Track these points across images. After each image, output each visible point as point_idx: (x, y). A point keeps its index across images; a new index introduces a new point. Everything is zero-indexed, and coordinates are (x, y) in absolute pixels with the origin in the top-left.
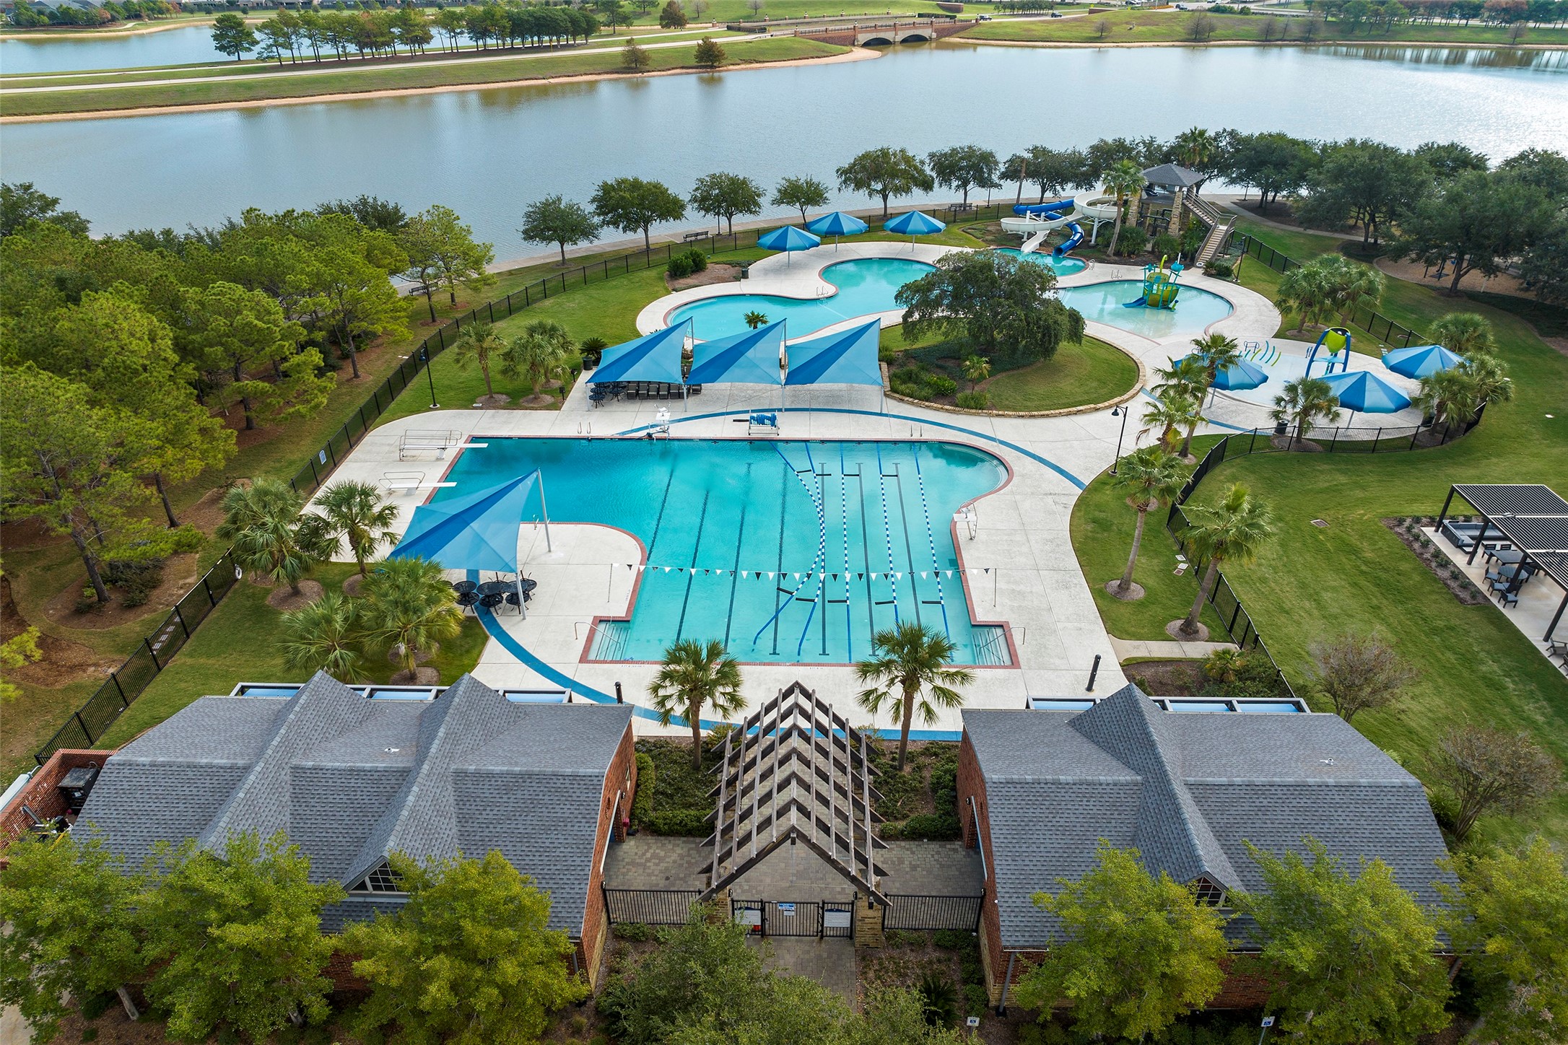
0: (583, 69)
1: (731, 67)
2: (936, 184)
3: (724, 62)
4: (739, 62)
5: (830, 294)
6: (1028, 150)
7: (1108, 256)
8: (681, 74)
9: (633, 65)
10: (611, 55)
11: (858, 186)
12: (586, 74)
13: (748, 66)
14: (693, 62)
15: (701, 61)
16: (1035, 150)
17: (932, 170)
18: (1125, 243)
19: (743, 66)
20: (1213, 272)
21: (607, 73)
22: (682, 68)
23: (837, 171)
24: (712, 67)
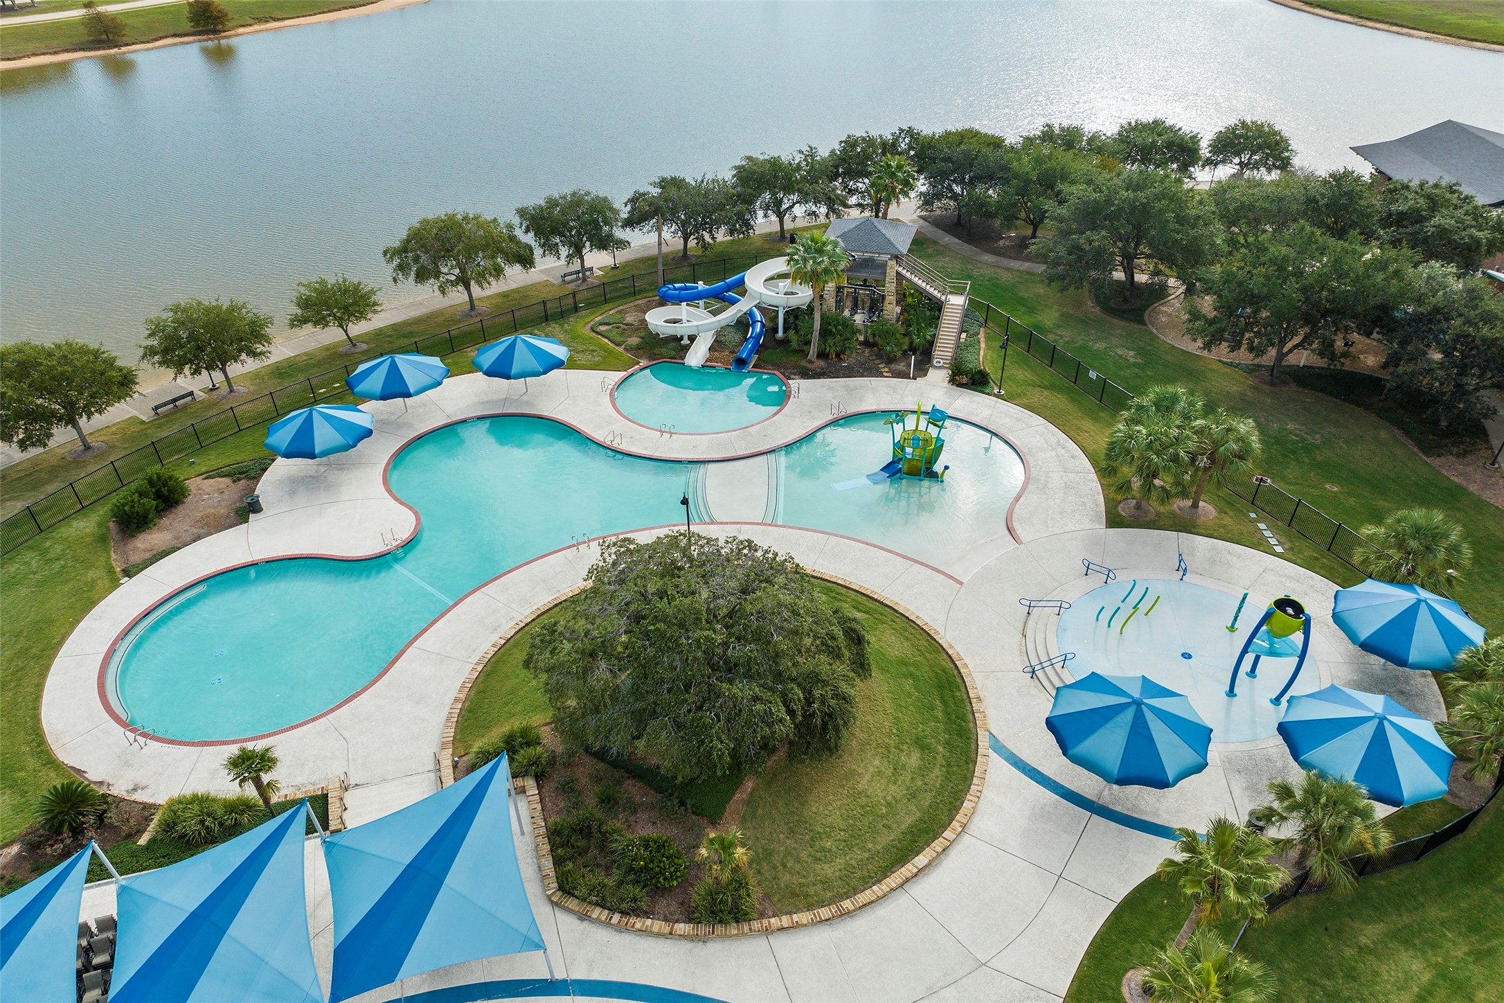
0: (30, 47)
1: (241, 30)
2: (538, 252)
3: (229, 24)
4: (251, 21)
5: (405, 535)
6: (654, 184)
7: (811, 362)
8: (175, 45)
9: (104, 37)
10: (69, 24)
11: (421, 276)
12: (35, 55)
13: (264, 26)
14: (188, 26)
15: (197, 24)
16: (664, 184)
17: (527, 231)
18: (830, 341)
19: (256, 27)
20: (965, 380)
21: (68, 51)
22: (175, 35)
23: (385, 253)
24: (215, 32)
